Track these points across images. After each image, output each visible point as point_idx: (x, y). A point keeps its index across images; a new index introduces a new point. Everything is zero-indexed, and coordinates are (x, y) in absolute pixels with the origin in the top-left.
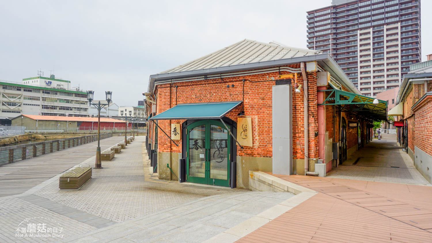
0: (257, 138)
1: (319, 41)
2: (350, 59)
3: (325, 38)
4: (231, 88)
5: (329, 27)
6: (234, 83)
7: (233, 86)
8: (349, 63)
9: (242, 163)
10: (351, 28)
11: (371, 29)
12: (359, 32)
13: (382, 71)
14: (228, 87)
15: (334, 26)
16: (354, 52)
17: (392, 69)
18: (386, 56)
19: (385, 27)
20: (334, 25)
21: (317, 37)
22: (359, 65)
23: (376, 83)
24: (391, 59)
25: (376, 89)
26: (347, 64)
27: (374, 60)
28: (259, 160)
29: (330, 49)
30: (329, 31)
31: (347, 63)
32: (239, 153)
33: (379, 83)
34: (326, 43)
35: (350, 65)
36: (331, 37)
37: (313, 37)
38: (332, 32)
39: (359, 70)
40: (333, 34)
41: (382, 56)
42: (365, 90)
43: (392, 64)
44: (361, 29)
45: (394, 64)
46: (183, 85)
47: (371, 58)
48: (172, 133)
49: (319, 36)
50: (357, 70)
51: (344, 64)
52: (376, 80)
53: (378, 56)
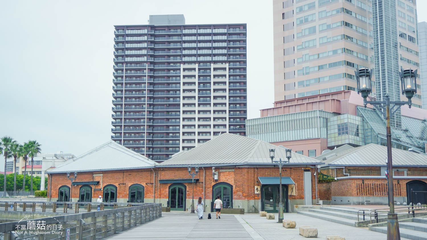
0: (297, 192)
1: (131, 70)
2: (171, 99)
3: (138, 67)
4: (285, 171)
5: (144, 52)
6: (286, 169)
7: (286, 170)
8: (170, 105)
9: (291, 202)
10: (172, 59)
11: (197, 65)
12: (182, 66)
13: (208, 120)
14: (284, 170)
15: (151, 53)
16: (176, 91)
17: (219, 118)
18: (213, 101)
19: (213, 66)
20: (151, 51)
21: (127, 63)
22: (182, 109)
23: (201, 134)
24: (218, 105)
25: (200, 141)
26: (167, 106)
27: (199, 105)
28: (298, 201)
29: (145, 83)
30: (145, 59)
31: (166, 104)
32: (289, 198)
33: (204, 134)
34: (139, 74)
35: (170, 107)
36: (147, 66)
37: (122, 63)
38: (148, 60)
39: (182, 116)
40: (149, 63)
41: (208, 100)
42: (188, 142)
43: (218, 111)
44: (184, 63)
45: (221, 112)
46: (260, 168)
47: (196, 101)
48: (255, 190)
49: (131, 63)
50: (179, 116)
51: (163, 105)
52: (202, 130)
53: (204, 101)
